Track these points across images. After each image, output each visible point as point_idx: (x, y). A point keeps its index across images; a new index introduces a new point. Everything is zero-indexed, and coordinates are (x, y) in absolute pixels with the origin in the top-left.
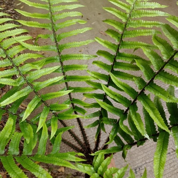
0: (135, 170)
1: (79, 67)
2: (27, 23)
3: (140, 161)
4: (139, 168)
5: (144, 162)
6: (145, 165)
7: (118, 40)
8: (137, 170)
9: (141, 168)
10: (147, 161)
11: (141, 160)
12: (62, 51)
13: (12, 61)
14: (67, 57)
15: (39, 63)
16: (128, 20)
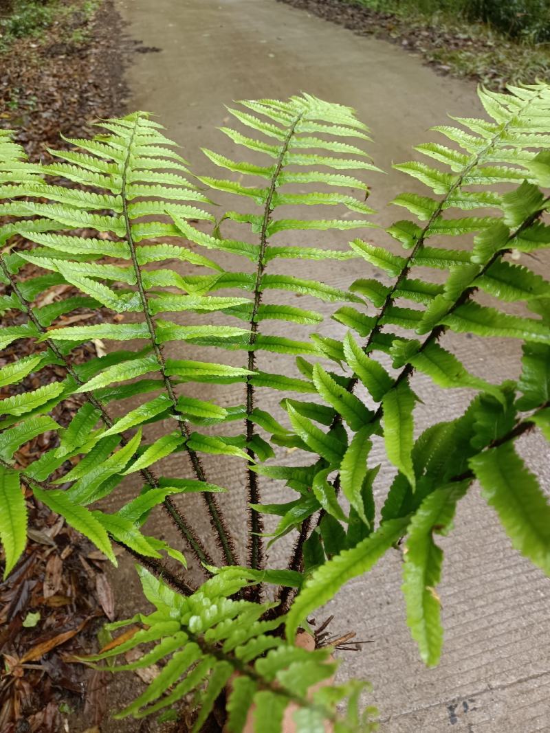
0: (451, 708)
1: (297, 315)
2: (215, 184)
3: (468, 679)
4: (465, 705)
5: (482, 686)
6: (485, 696)
7: (410, 245)
8: (456, 711)
9: (471, 706)
10: (495, 683)
11: (474, 674)
12: (269, 262)
13: (133, 252)
14: (277, 281)
15: (201, 281)
16: (451, 190)
